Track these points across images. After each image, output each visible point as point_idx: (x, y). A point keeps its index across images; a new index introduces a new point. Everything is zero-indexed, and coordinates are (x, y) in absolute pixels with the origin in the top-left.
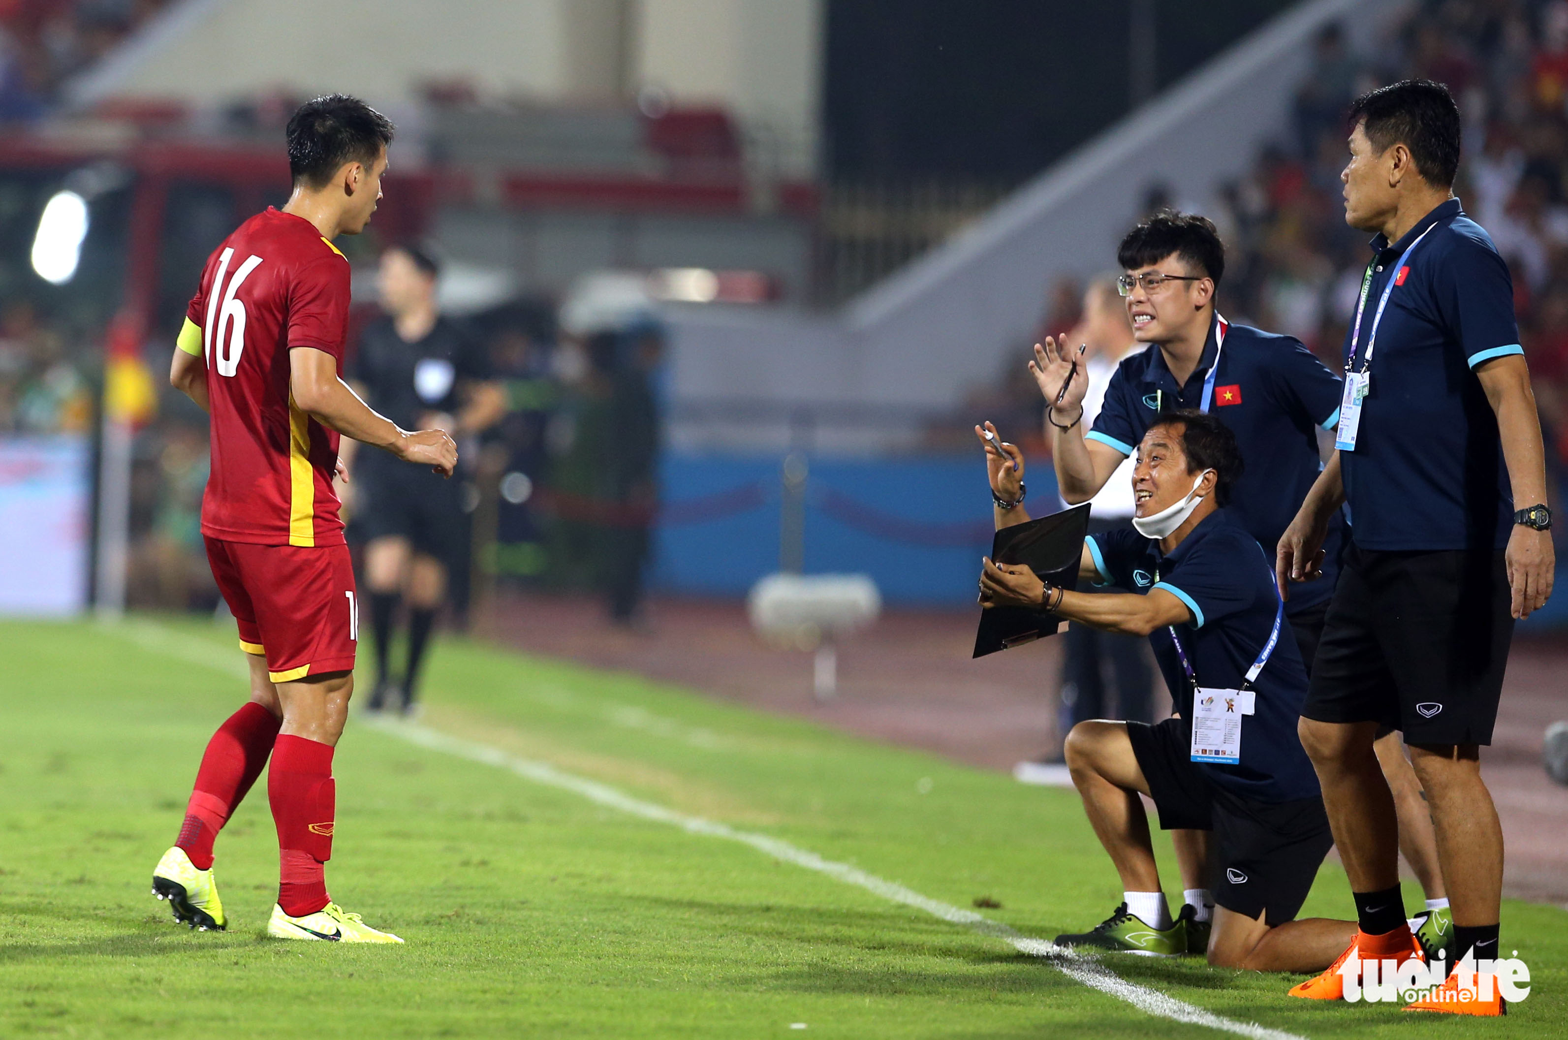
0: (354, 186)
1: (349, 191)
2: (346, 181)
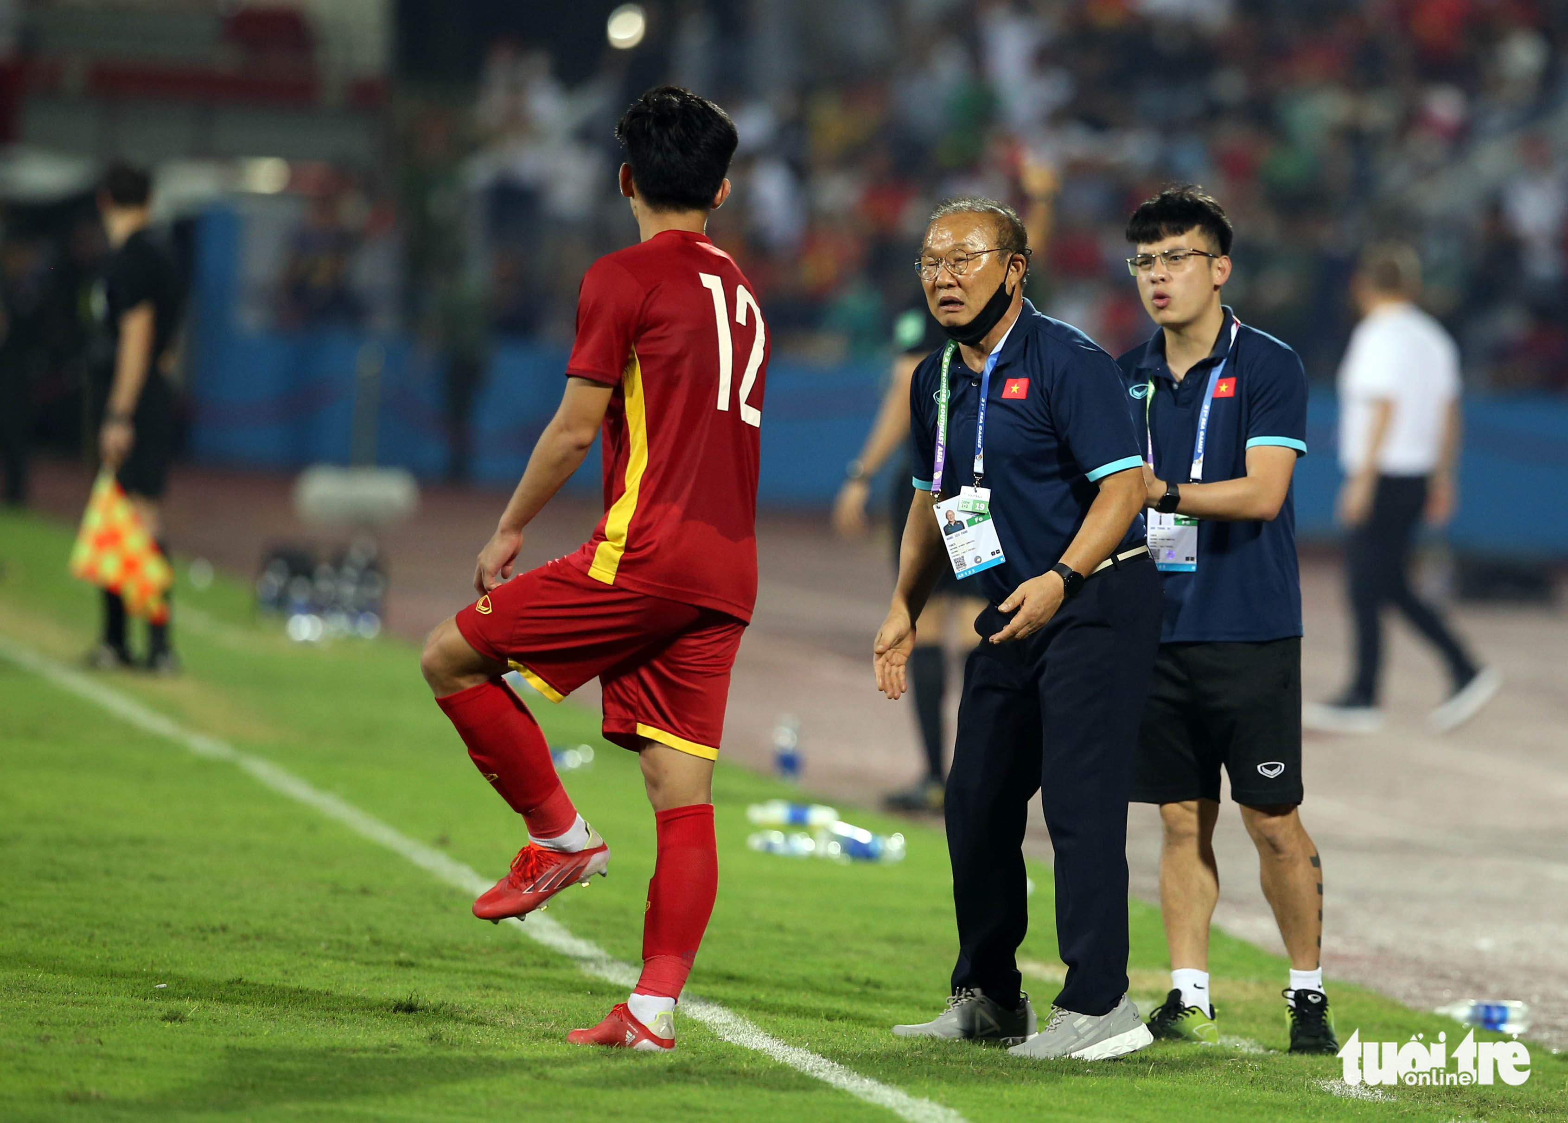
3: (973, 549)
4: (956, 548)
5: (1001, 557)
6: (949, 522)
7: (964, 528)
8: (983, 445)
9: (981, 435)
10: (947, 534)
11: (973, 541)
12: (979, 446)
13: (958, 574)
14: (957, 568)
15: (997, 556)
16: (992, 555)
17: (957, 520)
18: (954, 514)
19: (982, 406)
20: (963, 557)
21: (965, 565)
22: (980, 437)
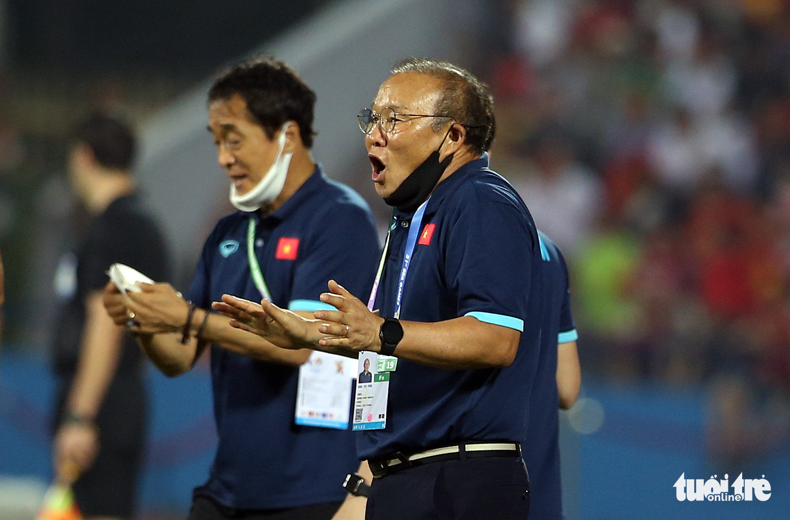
3: (370, 405)
4: (361, 398)
5: (383, 422)
6: (365, 371)
7: (371, 381)
8: (401, 303)
9: (401, 292)
10: (360, 382)
11: (372, 397)
12: (398, 303)
13: (356, 425)
14: (356, 419)
15: (382, 420)
16: (380, 417)
17: (369, 371)
18: (369, 364)
19: (405, 263)
20: (362, 410)
21: (361, 419)
22: (400, 294)
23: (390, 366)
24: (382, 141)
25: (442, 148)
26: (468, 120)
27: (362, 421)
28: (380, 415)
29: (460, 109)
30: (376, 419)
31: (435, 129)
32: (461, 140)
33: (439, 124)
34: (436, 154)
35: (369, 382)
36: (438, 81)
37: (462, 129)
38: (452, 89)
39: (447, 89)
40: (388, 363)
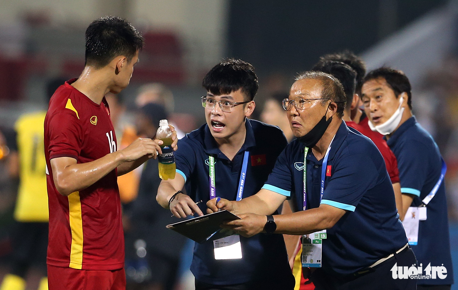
0: (120, 69)
1: (117, 72)
2: (117, 66)
23: (323, 236)
24: (297, 113)
25: (327, 114)
26: (336, 99)
27: (307, 263)
28: (318, 261)
29: (333, 94)
30: (315, 262)
31: (322, 105)
32: (335, 110)
33: (324, 102)
34: (324, 117)
35: (310, 243)
36: (320, 81)
37: (335, 104)
38: (327, 84)
39: (325, 84)
40: (322, 235)
